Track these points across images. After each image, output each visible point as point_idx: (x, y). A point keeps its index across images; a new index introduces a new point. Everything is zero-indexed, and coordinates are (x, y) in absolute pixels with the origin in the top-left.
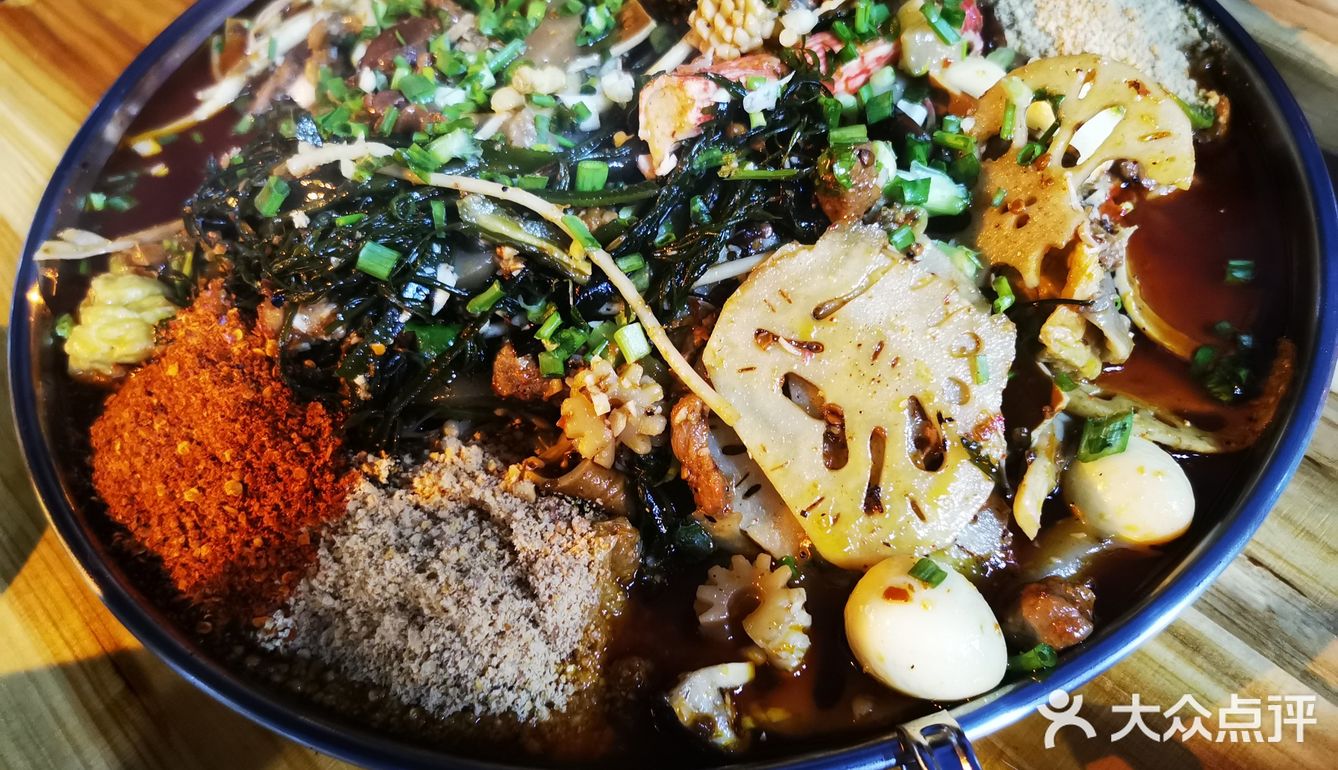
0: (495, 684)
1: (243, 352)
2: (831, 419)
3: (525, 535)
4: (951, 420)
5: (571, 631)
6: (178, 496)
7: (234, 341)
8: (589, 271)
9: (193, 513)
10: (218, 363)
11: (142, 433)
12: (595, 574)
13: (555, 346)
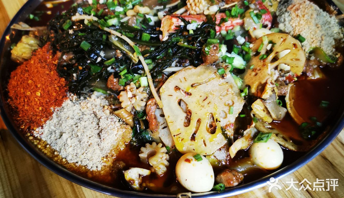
0: (85, 158)
1: (50, 61)
2: (188, 113)
3: (103, 123)
4: (219, 121)
5: (107, 150)
6: (25, 93)
7: (49, 58)
8: (137, 61)
9: (28, 98)
10: (43, 63)
11: (22, 76)
12: (117, 137)
13: (124, 78)
